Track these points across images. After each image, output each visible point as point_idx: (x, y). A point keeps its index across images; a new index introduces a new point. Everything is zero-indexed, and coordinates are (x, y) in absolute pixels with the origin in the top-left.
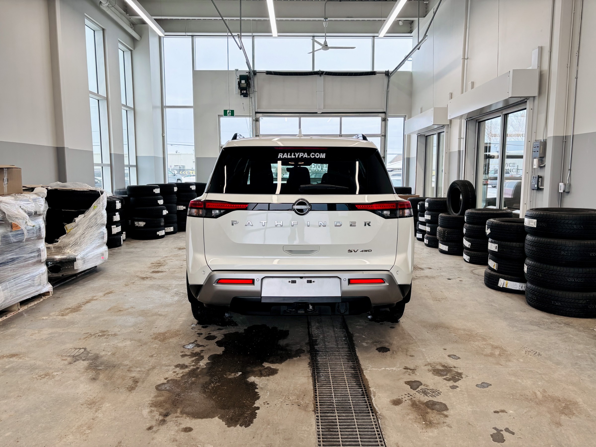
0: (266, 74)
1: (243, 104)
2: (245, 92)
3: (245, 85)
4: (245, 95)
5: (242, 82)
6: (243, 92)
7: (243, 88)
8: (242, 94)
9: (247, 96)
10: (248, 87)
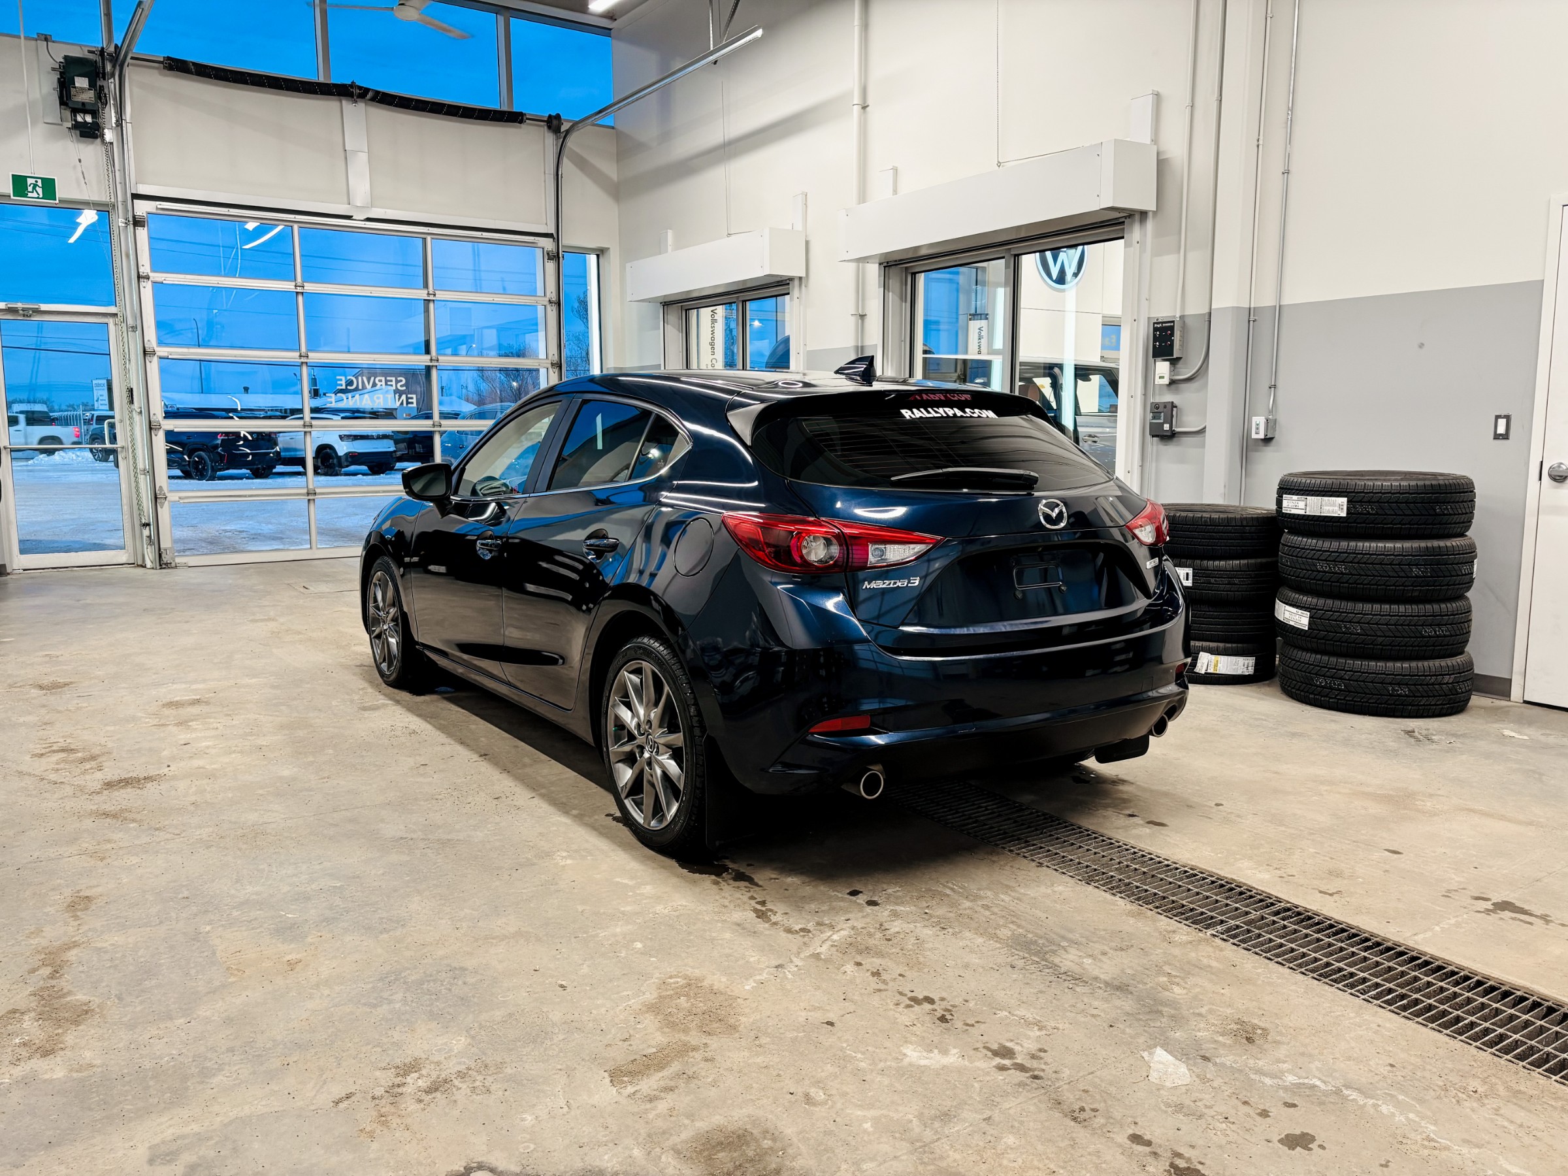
0: (165, 68)
1: (80, 161)
2: (89, 119)
3: (88, 97)
4: (90, 132)
5: (77, 85)
6: (79, 119)
7: (83, 104)
8: (77, 126)
9: (95, 137)
10: (102, 104)
